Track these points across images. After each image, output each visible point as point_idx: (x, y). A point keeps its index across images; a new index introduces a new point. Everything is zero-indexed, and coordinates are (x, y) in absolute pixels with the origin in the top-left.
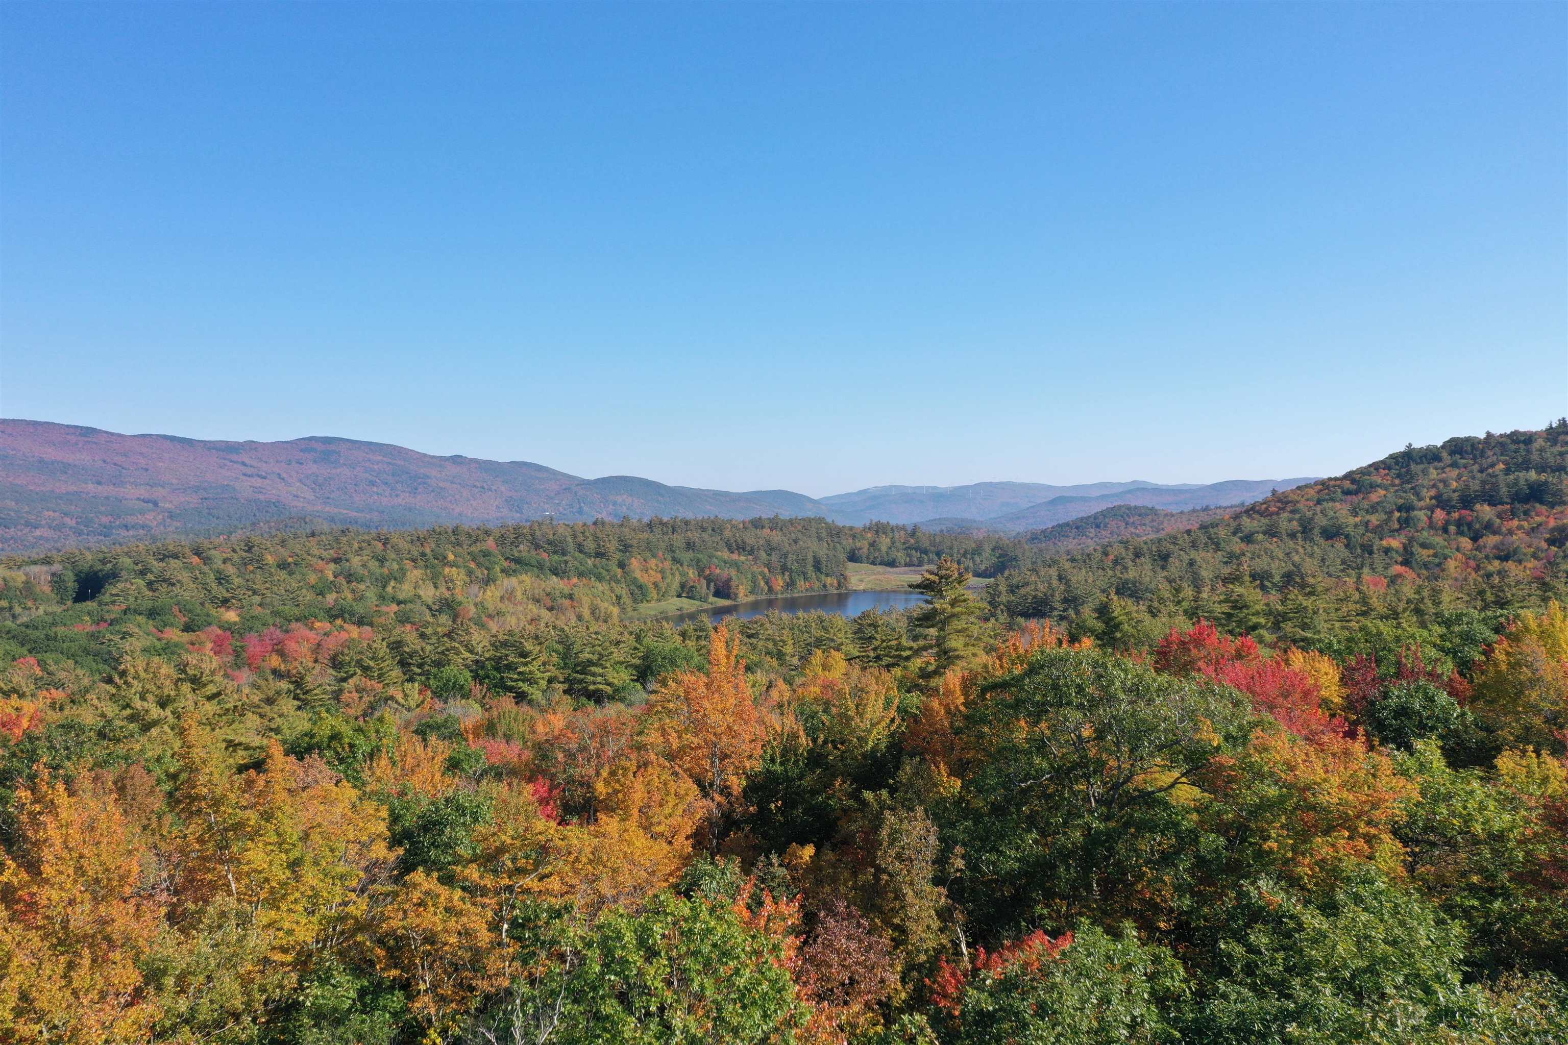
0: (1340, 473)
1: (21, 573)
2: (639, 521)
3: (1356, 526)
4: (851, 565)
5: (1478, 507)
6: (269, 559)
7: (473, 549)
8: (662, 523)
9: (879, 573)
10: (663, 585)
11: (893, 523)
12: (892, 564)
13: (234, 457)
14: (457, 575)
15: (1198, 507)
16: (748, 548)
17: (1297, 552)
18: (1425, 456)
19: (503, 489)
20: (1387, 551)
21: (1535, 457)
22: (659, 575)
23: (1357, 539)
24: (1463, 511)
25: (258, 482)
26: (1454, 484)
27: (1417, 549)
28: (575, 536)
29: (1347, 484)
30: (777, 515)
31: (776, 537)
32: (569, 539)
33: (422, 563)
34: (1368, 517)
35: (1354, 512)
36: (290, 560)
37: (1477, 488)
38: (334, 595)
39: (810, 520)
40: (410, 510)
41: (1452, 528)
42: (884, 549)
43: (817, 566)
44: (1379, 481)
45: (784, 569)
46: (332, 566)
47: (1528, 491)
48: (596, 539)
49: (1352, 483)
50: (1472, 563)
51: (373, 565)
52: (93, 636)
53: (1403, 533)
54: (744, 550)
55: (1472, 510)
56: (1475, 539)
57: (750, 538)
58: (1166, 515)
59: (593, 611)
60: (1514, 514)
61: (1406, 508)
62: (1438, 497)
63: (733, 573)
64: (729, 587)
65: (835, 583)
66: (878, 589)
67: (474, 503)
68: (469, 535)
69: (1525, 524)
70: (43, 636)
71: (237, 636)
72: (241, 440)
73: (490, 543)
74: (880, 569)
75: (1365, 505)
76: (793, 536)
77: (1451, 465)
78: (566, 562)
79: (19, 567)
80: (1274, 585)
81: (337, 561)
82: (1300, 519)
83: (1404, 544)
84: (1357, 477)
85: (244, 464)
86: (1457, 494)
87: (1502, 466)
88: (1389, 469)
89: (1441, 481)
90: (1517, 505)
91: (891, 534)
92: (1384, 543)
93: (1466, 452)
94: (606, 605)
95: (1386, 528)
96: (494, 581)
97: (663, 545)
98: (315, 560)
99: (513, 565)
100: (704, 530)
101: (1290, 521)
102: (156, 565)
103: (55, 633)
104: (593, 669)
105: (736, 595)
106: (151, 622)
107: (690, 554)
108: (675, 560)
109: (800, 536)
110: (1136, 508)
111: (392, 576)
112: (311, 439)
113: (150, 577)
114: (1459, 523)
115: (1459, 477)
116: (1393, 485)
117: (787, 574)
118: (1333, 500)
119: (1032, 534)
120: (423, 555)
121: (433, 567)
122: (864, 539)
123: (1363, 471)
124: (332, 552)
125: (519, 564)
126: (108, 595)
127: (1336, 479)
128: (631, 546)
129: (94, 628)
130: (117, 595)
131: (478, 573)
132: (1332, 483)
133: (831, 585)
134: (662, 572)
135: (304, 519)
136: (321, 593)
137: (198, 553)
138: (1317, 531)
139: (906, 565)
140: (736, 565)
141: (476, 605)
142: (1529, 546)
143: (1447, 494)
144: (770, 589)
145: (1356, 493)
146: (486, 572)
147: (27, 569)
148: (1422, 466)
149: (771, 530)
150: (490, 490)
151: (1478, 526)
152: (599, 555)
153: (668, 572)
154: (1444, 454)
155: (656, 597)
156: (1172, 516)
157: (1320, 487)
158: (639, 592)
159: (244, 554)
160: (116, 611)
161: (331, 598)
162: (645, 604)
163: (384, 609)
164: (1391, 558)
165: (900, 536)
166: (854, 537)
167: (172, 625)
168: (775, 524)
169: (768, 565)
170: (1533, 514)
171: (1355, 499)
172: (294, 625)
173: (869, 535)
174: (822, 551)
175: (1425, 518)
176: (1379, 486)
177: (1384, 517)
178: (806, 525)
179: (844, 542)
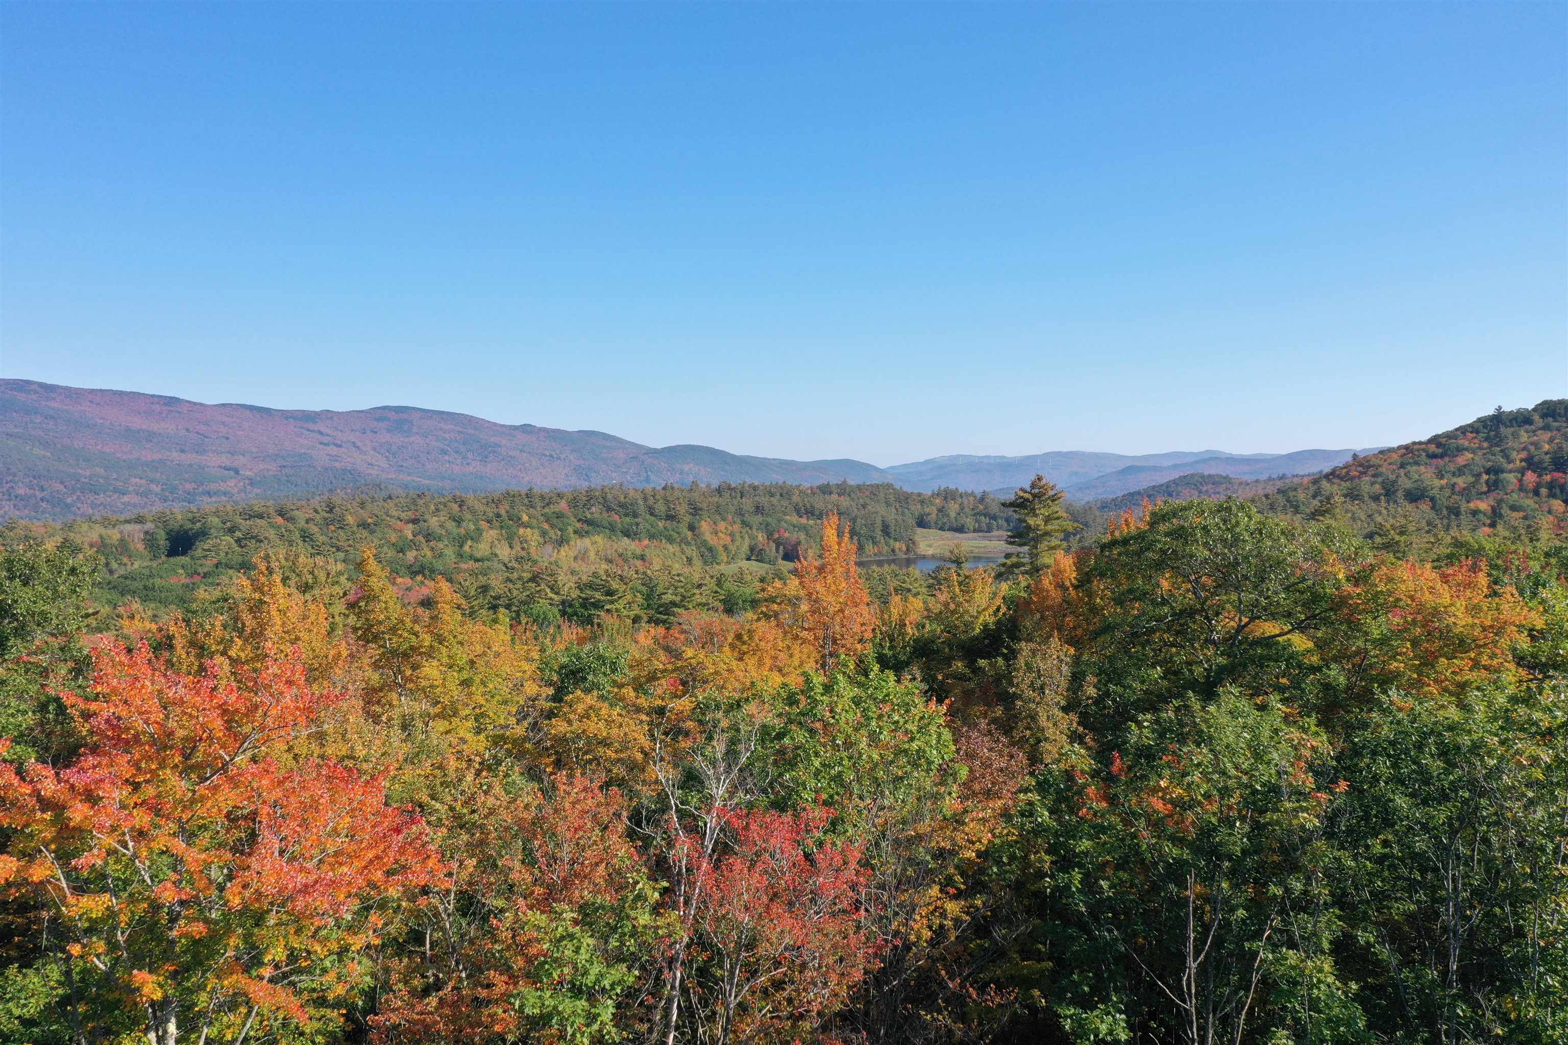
0: (1424, 438)
1: (116, 531)
2: (708, 486)
3: (1442, 488)
4: (920, 531)
6: (350, 519)
7: (546, 510)
8: (730, 488)
9: (947, 539)
10: (733, 548)
11: (961, 490)
12: (960, 529)
13: (311, 426)
14: (532, 536)
15: (1275, 476)
16: (817, 513)
17: (1380, 513)
18: (1515, 419)
19: (571, 457)
20: (1475, 513)
22: (729, 538)
23: (1443, 501)
24: (1555, 474)
25: (333, 450)
26: (1546, 447)
27: (1505, 511)
28: (645, 499)
29: (1432, 448)
30: (845, 482)
31: (845, 502)
32: (641, 502)
33: (498, 524)
34: (1454, 480)
35: (1440, 475)
36: (370, 520)
38: (414, 553)
39: (878, 486)
40: (481, 478)
41: (1544, 491)
42: (953, 515)
43: (886, 531)
44: (1466, 444)
45: (853, 533)
46: (411, 526)
48: (667, 501)
49: (1438, 447)
50: (1564, 525)
51: (451, 525)
53: (1492, 495)
54: (813, 514)
55: (1565, 473)
56: (1567, 501)
57: (819, 503)
61: (1495, 470)
62: (1529, 460)
63: (802, 537)
64: (798, 551)
65: (904, 548)
67: (544, 472)
68: (542, 497)
70: (141, 587)
72: (318, 409)
73: (563, 505)
74: (949, 534)
75: (1452, 467)
76: (861, 501)
77: (1543, 428)
78: (637, 524)
79: (114, 526)
81: (415, 521)
82: (1383, 482)
83: (1492, 506)
84: (1443, 441)
85: (320, 433)
86: (1549, 456)
88: (1477, 432)
89: (1532, 444)
91: (959, 501)
92: (1472, 505)
93: (1559, 415)
94: (678, 566)
95: (1474, 491)
96: (568, 542)
97: (732, 509)
98: (394, 521)
99: (586, 527)
100: (772, 495)
101: (1372, 484)
102: (244, 524)
103: (153, 584)
104: (676, 610)
107: (759, 518)
108: (745, 524)
109: (868, 501)
110: (1210, 476)
111: (468, 536)
112: (384, 408)
113: (238, 534)
114: (1551, 486)
115: (1551, 441)
116: (1480, 448)
117: (856, 538)
118: (1417, 463)
119: (1103, 502)
120: (498, 516)
121: (508, 528)
122: (932, 505)
123: (1449, 435)
124: (409, 513)
125: (590, 525)
126: (200, 551)
127: (1420, 443)
128: (701, 510)
129: (188, 581)
130: (209, 550)
131: (552, 534)
132: (1416, 447)
133: (900, 549)
134: (732, 535)
135: (379, 486)
136: (401, 551)
137: (281, 513)
138: (1400, 494)
139: (975, 531)
140: (804, 528)
141: (550, 564)
143: (1538, 456)
145: (1442, 456)
146: (559, 533)
147: (122, 527)
148: (1512, 429)
149: (839, 495)
150: (559, 458)
152: (670, 517)
153: (738, 535)
154: (1536, 417)
155: (725, 559)
156: (1248, 484)
157: (1403, 452)
158: (709, 554)
159: (326, 515)
160: (208, 564)
161: (411, 555)
162: (716, 565)
163: (462, 566)
164: (1479, 521)
165: (969, 502)
166: (922, 502)
168: (843, 490)
171: (1441, 462)
173: (938, 501)
174: (891, 516)
175: (1515, 481)
176: (1467, 449)
177: (1471, 479)
178: (874, 491)
179: (913, 508)
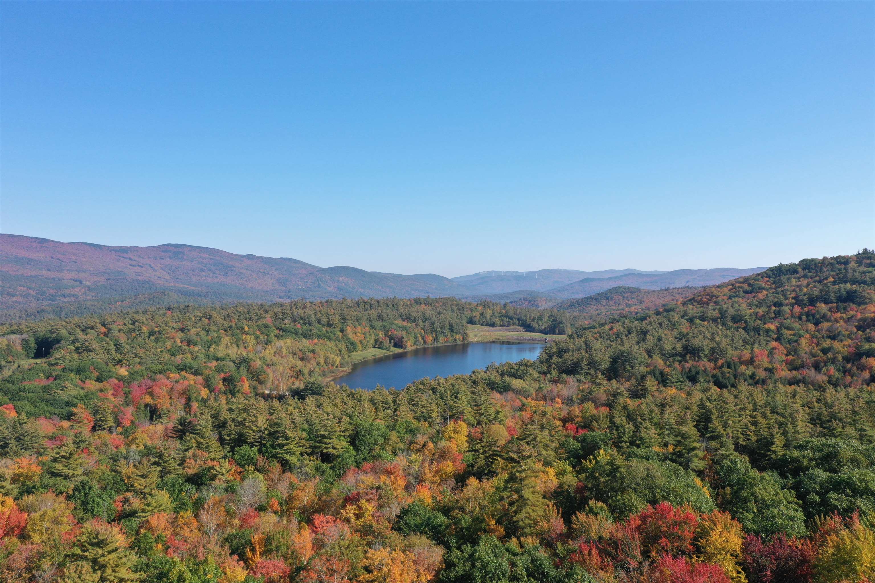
1: (5, 339)
2: (352, 300)
3: (751, 315)
4: (470, 326)
5: (818, 304)
6: (145, 329)
7: (258, 323)
8: (364, 302)
9: (485, 331)
10: (365, 342)
11: (493, 301)
12: (493, 325)
13: (125, 255)
14: (250, 339)
16: (413, 318)
17: (718, 333)
18: (789, 270)
19: (276, 273)
20: (768, 331)
21: (850, 275)
22: (363, 336)
23: (752, 324)
24: (810, 307)
25: (138, 269)
26: (805, 290)
27: (785, 332)
28: (316, 314)
29: (746, 287)
30: (429, 296)
31: (429, 311)
32: (313, 316)
33: (230, 332)
34: (758, 310)
35: (750, 306)
36: (156, 329)
37: (818, 293)
38: (181, 356)
39: (447, 299)
41: (804, 317)
42: (488, 317)
43: (451, 329)
44: (763, 285)
45: (433, 330)
46: (180, 334)
47: (845, 295)
48: (328, 315)
49: (749, 286)
50: (815, 340)
51: (203, 334)
52: (46, 389)
53: (777, 319)
54: (410, 319)
55: (815, 306)
56: (816, 324)
57: (414, 311)
58: (645, 292)
59: (326, 359)
60: (838, 309)
61: (779, 304)
62: (795, 298)
63: (404, 333)
64: (402, 342)
65: (461, 338)
66: (485, 341)
67: (259, 281)
68: (256, 314)
69: (844, 316)
70: (17, 389)
71: (126, 384)
72: (129, 245)
73: (268, 319)
74: (486, 328)
75: (756, 301)
76: (438, 310)
77: (804, 277)
78: (311, 330)
79: (4, 336)
80: (705, 355)
81: (182, 330)
82: (720, 309)
83: (777, 327)
84: (751, 282)
85: (130, 259)
86: (806, 297)
87: (831, 279)
88: (769, 277)
89: (798, 287)
90: (840, 304)
91: (492, 308)
92: (766, 326)
93: (812, 268)
94: (333, 356)
95: (767, 317)
96: (271, 343)
97: (365, 318)
98: (170, 329)
99: (281, 332)
100: (388, 306)
101: (714, 310)
102: (81, 336)
103: (24, 387)
104: (325, 440)
105: (406, 346)
106: (78, 376)
107: (380, 323)
108: (372, 327)
109: (441, 309)
111: (213, 341)
112: (168, 245)
113: (78, 344)
114: (808, 314)
115: (808, 285)
116: (771, 288)
117: (434, 333)
118: (737, 296)
119: (571, 302)
120: (231, 327)
121: (237, 335)
122: (477, 311)
123: (755, 278)
124: (180, 324)
125: (284, 332)
126: (54, 357)
128: (347, 319)
129: (46, 382)
130: (59, 359)
131: (262, 337)
132: (738, 285)
133: (459, 339)
134: (364, 334)
136: (174, 355)
137: (104, 324)
138: (729, 318)
139: (501, 326)
140: (405, 328)
141: (260, 359)
142: (847, 330)
143: (801, 295)
144: (425, 342)
145: (751, 292)
146: (266, 337)
147: (8, 337)
148: (787, 276)
149: (426, 306)
150: (268, 274)
151: (818, 316)
152: (330, 325)
153: (368, 334)
154: (800, 269)
155: (361, 349)
156: (649, 293)
157: (731, 287)
158: (352, 346)
159: (130, 326)
160: (58, 370)
161: (179, 358)
162: (355, 353)
163: (209, 364)
164: (770, 337)
165: (497, 309)
166: (471, 310)
167: (90, 378)
168: (428, 302)
169: (424, 329)
170: (849, 309)
171: (750, 297)
172: (159, 376)
173: (480, 308)
174: (454, 319)
175: (789, 311)
176: (763, 289)
177: (766, 310)
178: (445, 302)
179: (466, 313)
